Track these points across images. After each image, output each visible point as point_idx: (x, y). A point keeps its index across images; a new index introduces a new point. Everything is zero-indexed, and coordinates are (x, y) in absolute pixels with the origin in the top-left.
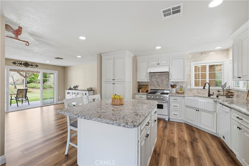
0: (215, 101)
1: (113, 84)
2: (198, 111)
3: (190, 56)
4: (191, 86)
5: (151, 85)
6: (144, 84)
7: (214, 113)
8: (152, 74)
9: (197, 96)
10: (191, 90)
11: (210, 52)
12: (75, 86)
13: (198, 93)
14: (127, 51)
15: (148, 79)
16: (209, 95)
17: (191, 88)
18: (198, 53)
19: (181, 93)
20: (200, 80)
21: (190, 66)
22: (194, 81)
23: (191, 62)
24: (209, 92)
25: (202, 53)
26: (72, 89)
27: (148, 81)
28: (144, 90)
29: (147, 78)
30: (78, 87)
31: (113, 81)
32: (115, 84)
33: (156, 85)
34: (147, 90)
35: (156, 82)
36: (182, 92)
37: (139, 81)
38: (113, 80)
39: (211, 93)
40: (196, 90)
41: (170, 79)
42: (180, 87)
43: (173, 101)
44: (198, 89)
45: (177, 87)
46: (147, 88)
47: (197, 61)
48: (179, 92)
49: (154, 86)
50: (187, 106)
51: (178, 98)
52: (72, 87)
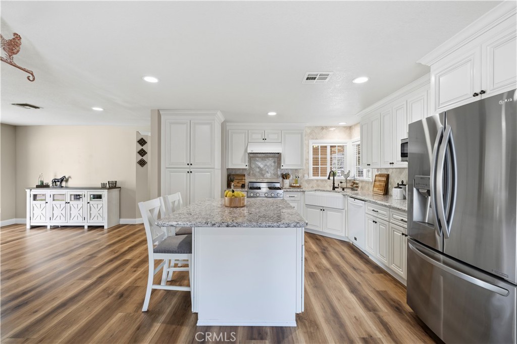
0: (344, 195)
1: (188, 172)
2: (324, 210)
3: (309, 131)
4: (308, 175)
5: (249, 175)
6: (238, 173)
7: (343, 211)
8: (251, 155)
9: (318, 190)
10: (309, 181)
11: (331, 127)
12: (59, 177)
13: (318, 186)
14: (219, 113)
15: (247, 164)
16: (334, 188)
17: (309, 179)
18: (318, 127)
19: (298, 187)
20: (320, 166)
21: (308, 146)
22: (312, 169)
23: (310, 141)
24: (334, 184)
25: (323, 128)
26: (47, 186)
27: (247, 167)
28: (237, 184)
29: (245, 162)
30: (67, 181)
31: (188, 166)
32: (193, 172)
33: (258, 174)
34: (243, 183)
35: (258, 170)
36: (298, 185)
37: (230, 167)
38: (188, 164)
39: (336, 185)
40: (316, 181)
41: (282, 165)
42: (295, 178)
43: (289, 199)
44: (317, 180)
45: (291, 178)
46: (242, 179)
47: (316, 139)
48: (294, 185)
49: (254, 175)
50: (308, 206)
51: (295, 195)
52: (48, 181)
